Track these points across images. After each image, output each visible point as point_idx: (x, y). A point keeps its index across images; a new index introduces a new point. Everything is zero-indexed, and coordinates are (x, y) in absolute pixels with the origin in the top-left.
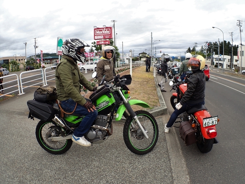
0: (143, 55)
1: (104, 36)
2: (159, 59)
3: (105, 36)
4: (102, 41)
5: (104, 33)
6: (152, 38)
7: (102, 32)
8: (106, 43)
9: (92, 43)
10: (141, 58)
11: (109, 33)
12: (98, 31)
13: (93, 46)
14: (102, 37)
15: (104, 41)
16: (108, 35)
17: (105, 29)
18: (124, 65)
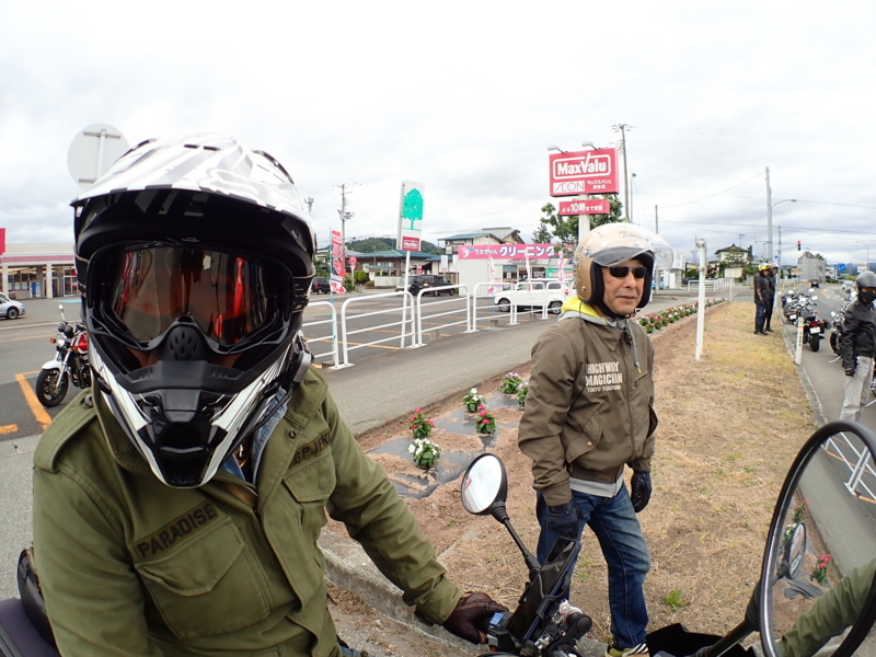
0: (732, 258)
1: (586, 184)
2: (789, 271)
3: (589, 182)
4: (578, 202)
5: (588, 173)
6: (769, 191)
7: (581, 169)
8: (596, 208)
9: (544, 210)
10: (723, 266)
11: (607, 171)
12: (566, 164)
13: (546, 221)
14: (580, 187)
15: (588, 203)
16: (601, 178)
17: (589, 157)
18: (662, 292)
